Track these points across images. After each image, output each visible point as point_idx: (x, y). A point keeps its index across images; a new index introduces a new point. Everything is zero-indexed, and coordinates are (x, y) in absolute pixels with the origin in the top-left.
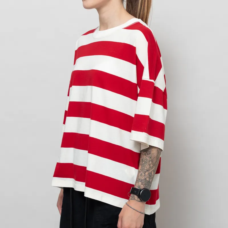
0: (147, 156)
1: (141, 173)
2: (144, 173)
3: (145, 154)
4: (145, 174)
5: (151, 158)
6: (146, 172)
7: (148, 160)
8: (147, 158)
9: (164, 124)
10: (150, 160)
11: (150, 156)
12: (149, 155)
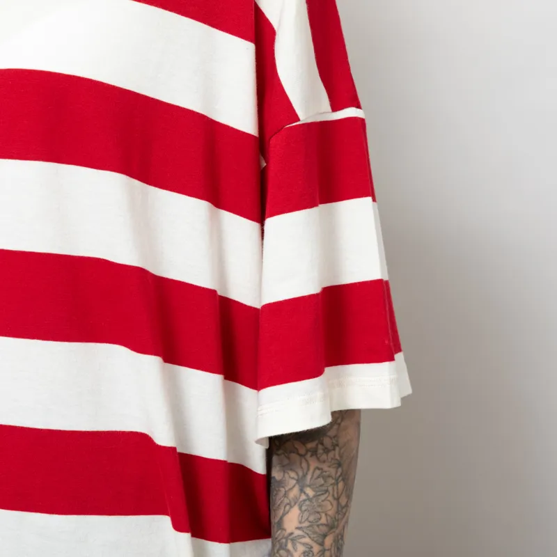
0: (324, 457)
1: (304, 544)
2: (320, 540)
3: (314, 452)
4: (322, 544)
5: (339, 465)
6: (325, 536)
7: (329, 476)
8: (325, 467)
9: (386, 278)
10: (339, 474)
11: (337, 457)
12: (331, 454)
